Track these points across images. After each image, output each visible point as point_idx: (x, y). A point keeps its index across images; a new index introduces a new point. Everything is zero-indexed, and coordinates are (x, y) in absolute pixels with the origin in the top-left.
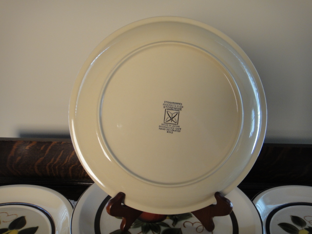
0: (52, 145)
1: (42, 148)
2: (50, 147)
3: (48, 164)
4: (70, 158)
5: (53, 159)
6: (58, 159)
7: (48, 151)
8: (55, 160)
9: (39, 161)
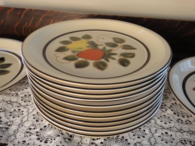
0: (25, 11)
1: (18, 14)
2: (24, 13)
3: (23, 27)
4: (39, 23)
5: (26, 24)
6: (30, 24)
7: (22, 16)
8: (28, 24)
9: (17, 24)
